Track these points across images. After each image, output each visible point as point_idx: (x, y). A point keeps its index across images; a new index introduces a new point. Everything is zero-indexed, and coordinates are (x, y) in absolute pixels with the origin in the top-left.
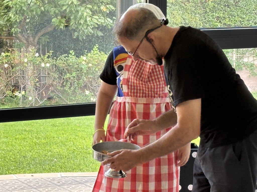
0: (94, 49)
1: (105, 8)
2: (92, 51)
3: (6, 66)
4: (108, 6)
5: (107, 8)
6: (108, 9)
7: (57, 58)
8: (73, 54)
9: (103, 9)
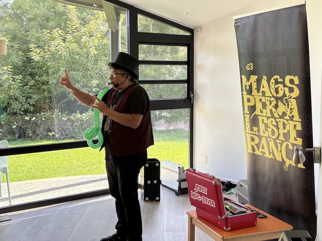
0: (89, 110)
2: (88, 111)
3: (44, 119)
7: (70, 115)
8: (79, 113)
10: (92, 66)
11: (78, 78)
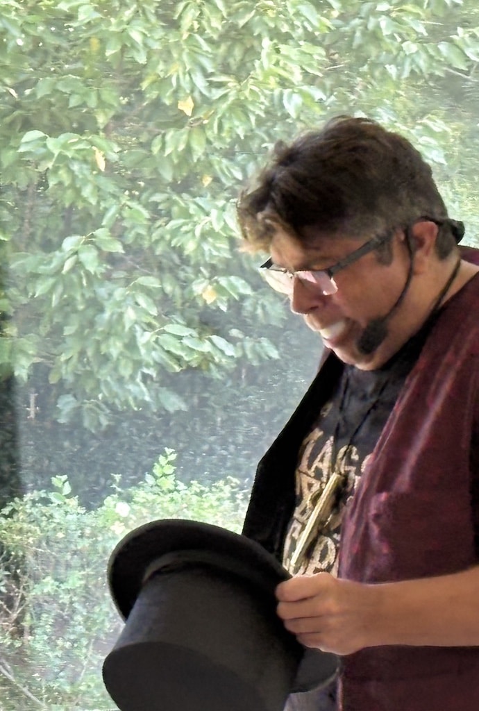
0: (157, 471)
1: (210, 288)
4: (223, 281)
5: (220, 290)
6: (223, 295)
8: (67, 489)
9: (201, 295)
10: (200, 82)
11: (78, 192)
